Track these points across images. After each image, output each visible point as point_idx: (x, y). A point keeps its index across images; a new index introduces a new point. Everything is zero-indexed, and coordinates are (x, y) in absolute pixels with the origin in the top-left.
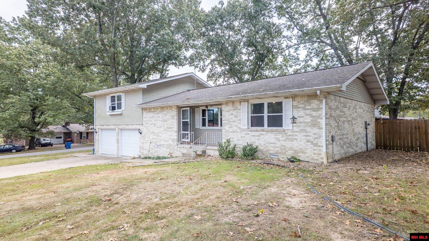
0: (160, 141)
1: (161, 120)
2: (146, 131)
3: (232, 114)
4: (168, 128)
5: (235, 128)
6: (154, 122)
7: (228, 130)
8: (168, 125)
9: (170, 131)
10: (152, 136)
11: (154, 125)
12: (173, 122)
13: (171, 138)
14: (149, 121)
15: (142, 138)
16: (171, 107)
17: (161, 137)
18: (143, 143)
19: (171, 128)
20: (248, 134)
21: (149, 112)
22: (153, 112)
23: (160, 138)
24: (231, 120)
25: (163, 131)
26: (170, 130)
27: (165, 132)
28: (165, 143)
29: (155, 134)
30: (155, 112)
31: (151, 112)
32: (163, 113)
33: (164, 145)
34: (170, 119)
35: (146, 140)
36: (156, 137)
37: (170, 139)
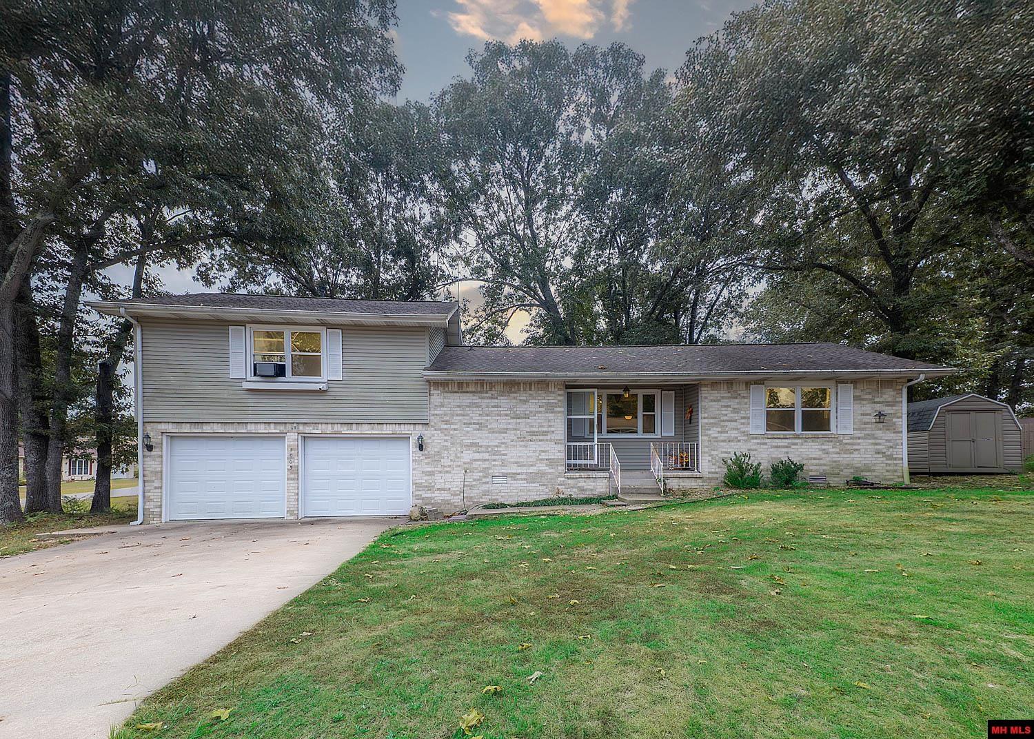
0: (503, 465)
1: (506, 415)
2: (446, 441)
3: (729, 406)
4: (533, 434)
5: (734, 434)
6: (476, 419)
7: (716, 438)
8: (532, 426)
9: (541, 441)
10: (468, 456)
11: (478, 426)
12: (549, 421)
13: (544, 456)
14: (457, 415)
15: (426, 461)
16: (543, 385)
17: (506, 455)
18: (431, 474)
19: (544, 434)
20: (765, 444)
21: (456, 392)
22: (471, 392)
23: (505, 457)
24: (725, 418)
25: (512, 441)
26: (541, 438)
27: (521, 443)
28: (523, 470)
29: (483, 449)
30: (481, 392)
31: (467, 392)
32: (514, 398)
33: (519, 474)
34: (540, 412)
35: (444, 466)
36: (486, 456)
37: (542, 459)
